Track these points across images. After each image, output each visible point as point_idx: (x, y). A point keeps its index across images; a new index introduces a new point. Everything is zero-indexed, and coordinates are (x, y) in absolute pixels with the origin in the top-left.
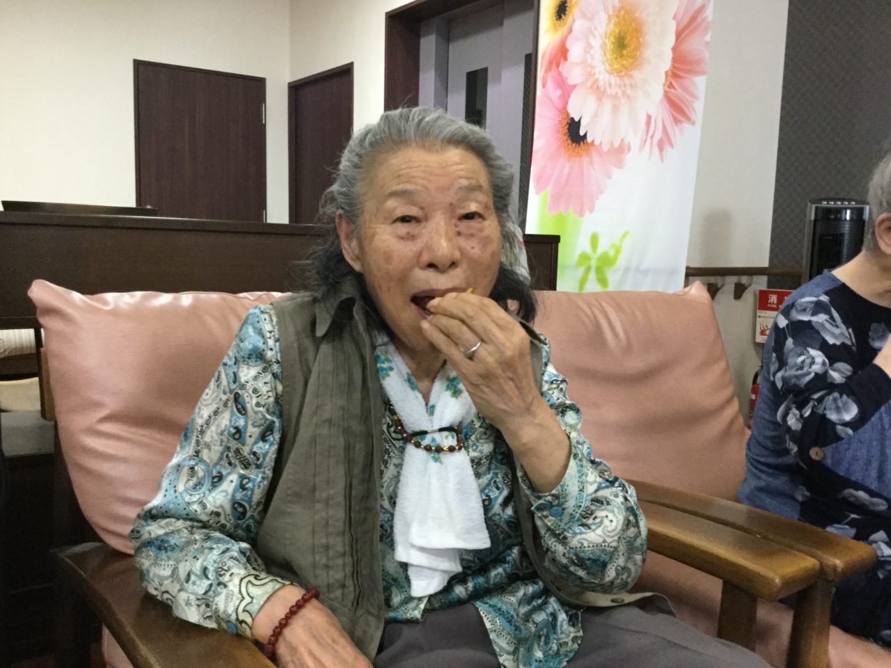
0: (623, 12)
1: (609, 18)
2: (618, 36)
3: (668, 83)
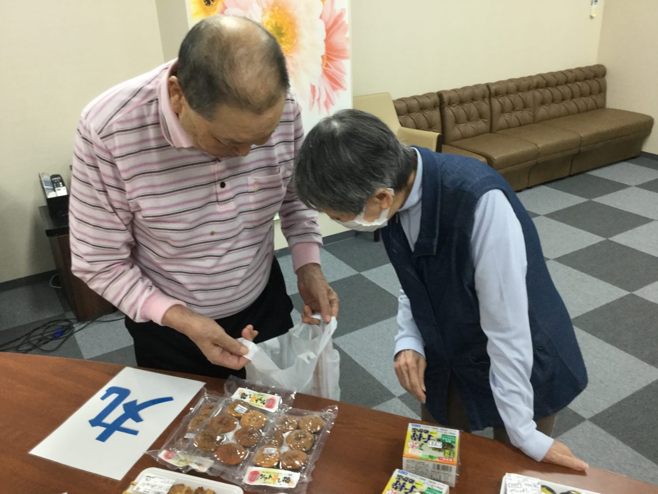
0: (276, 8)
1: (264, 11)
2: (274, 26)
3: (325, 64)
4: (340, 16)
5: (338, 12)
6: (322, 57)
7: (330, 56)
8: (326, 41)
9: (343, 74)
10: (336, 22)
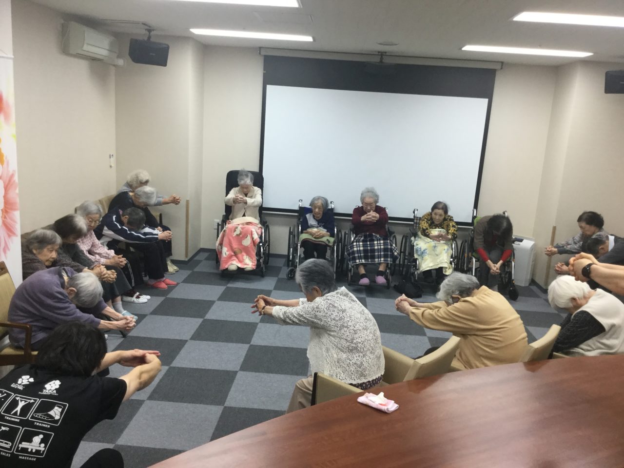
4: (12, 176)
5: (11, 173)
6: (2, 210)
7: (6, 209)
8: (5, 197)
9: (15, 224)
10: (10, 181)
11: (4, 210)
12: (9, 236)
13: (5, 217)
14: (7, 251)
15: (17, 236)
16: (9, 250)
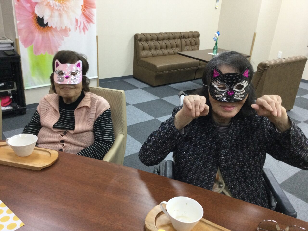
6: (82, 6)
7: (86, 6)
9: (93, 16)
11: (83, 6)
12: (88, 22)
13: (84, 10)
14: (86, 31)
15: (94, 23)
16: (87, 30)
